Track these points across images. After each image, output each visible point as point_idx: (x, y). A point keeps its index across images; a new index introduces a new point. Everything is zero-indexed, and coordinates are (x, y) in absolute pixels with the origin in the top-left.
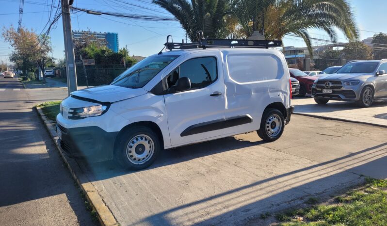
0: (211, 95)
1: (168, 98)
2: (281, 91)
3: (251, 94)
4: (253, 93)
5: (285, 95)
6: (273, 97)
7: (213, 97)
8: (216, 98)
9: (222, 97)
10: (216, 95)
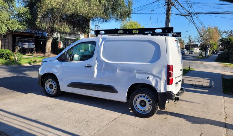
0: (86, 66)
1: (63, 63)
2: (152, 75)
3: (117, 71)
4: (118, 71)
5: (158, 79)
6: (140, 78)
7: (86, 68)
8: (88, 69)
9: (92, 69)
10: (89, 66)
